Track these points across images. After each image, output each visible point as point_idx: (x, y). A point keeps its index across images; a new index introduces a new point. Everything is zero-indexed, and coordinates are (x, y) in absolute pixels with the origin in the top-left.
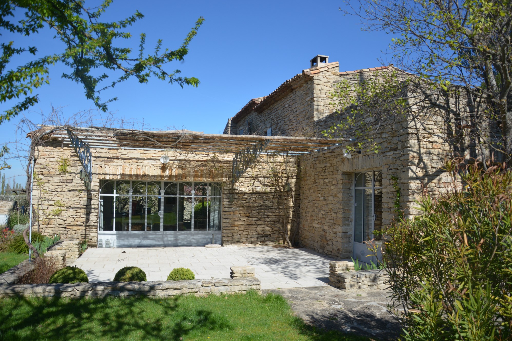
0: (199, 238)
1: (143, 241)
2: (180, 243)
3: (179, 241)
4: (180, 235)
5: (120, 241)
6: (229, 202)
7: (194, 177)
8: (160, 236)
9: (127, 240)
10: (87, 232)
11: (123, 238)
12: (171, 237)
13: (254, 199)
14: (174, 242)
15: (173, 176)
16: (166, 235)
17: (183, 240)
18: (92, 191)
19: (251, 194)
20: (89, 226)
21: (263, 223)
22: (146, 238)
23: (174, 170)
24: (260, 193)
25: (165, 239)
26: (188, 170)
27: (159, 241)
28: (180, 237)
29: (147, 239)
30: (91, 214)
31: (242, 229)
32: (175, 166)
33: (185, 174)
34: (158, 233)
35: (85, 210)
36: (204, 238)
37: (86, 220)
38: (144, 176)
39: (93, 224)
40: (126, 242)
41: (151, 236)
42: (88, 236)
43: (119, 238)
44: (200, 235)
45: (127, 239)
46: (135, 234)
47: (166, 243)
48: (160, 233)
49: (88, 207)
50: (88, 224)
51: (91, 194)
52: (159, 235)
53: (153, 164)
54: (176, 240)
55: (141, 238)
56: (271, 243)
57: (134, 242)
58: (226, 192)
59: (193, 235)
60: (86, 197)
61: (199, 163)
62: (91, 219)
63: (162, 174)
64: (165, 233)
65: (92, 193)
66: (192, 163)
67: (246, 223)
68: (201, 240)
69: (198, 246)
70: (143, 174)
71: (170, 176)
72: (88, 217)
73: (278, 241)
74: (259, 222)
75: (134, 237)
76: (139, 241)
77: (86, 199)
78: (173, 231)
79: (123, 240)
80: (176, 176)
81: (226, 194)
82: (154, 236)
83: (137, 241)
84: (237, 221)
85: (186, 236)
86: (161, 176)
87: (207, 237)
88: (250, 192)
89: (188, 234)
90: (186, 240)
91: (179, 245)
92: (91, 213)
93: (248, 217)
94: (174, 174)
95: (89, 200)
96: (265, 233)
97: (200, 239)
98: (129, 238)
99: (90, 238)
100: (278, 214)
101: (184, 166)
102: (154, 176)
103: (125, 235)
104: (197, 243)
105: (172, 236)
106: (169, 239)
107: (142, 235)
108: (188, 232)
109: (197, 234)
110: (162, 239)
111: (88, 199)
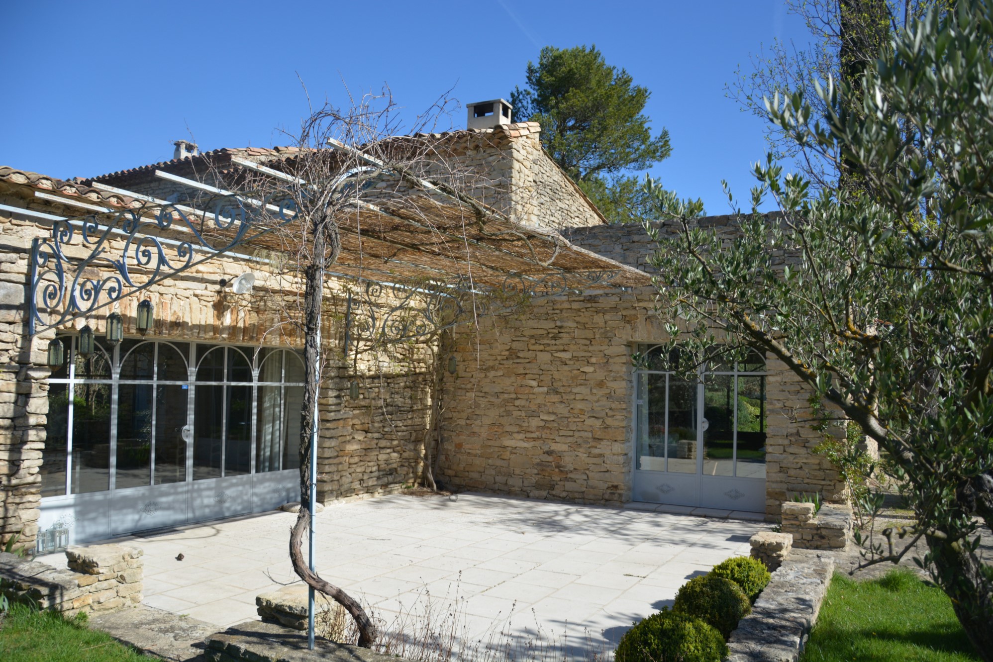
0: (266, 490)
1: (144, 515)
2: (228, 509)
3: (227, 505)
4: (228, 488)
5: (86, 523)
6: (336, 397)
7: (281, 335)
8: (185, 496)
9: (103, 520)
10: (11, 508)
11: (92, 515)
12: (209, 497)
13: (377, 390)
14: (217, 509)
15: (240, 328)
16: (199, 490)
17: (234, 499)
18: (31, 369)
19: (373, 378)
20: (16, 487)
21: (388, 444)
22: (151, 505)
23: (242, 314)
24: (387, 377)
25: (197, 502)
26: (270, 316)
27: (182, 511)
28: (229, 492)
29: (156, 510)
30: (26, 447)
31: (356, 459)
32: (244, 303)
33: (262, 325)
34: (180, 490)
35: (8, 433)
36: (275, 491)
37: (10, 469)
38: (176, 325)
39: (30, 479)
40: (101, 527)
41: (164, 500)
42: (12, 520)
43: (83, 512)
44: (267, 484)
45: (105, 515)
46: (125, 499)
47: (198, 513)
48: (185, 489)
49: (19, 422)
50: (14, 482)
51: (28, 378)
52: (182, 493)
53: (198, 292)
54: (221, 501)
55: (141, 506)
56: (397, 486)
57: (123, 522)
58: (333, 374)
59: (253, 485)
60: (13, 388)
61: (291, 298)
62: (25, 464)
63: (218, 323)
64: (196, 487)
65: (33, 374)
66: (277, 298)
67: (363, 446)
68: (268, 496)
69: (264, 512)
70: (173, 319)
71: (233, 330)
72: (15, 457)
73: (407, 482)
74: (383, 443)
75: (122, 508)
76: (136, 517)
77: (12, 397)
78: (214, 480)
79: (93, 520)
80: (245, 330)
81: (332, 378)
82: (170, 499)
83: (128, 520)
84: (349, 441)
85: (240, 488)
86: (215, 329)
87: (280, 486)
88: (372, 373)
89: (243, 484)
90: (239, 501)
91: (227, 514)
92: (25, 443)
93: (366, 432)
94: (241, 324)
95: (21, 399)
96: (390, 466)
97: (268, 493)
98: (112, 512)
99: (19, 527)
100: (410, 422)
101: (262, 303)
102: (199, 327)
103: (99, 504)
104: (260, 506)
105: (212, 493)
106: (206, 501)
107: (143, 497)
108: (245, 477)
109: (261, 482)
110: (189, 504)
111: (18, 394)
